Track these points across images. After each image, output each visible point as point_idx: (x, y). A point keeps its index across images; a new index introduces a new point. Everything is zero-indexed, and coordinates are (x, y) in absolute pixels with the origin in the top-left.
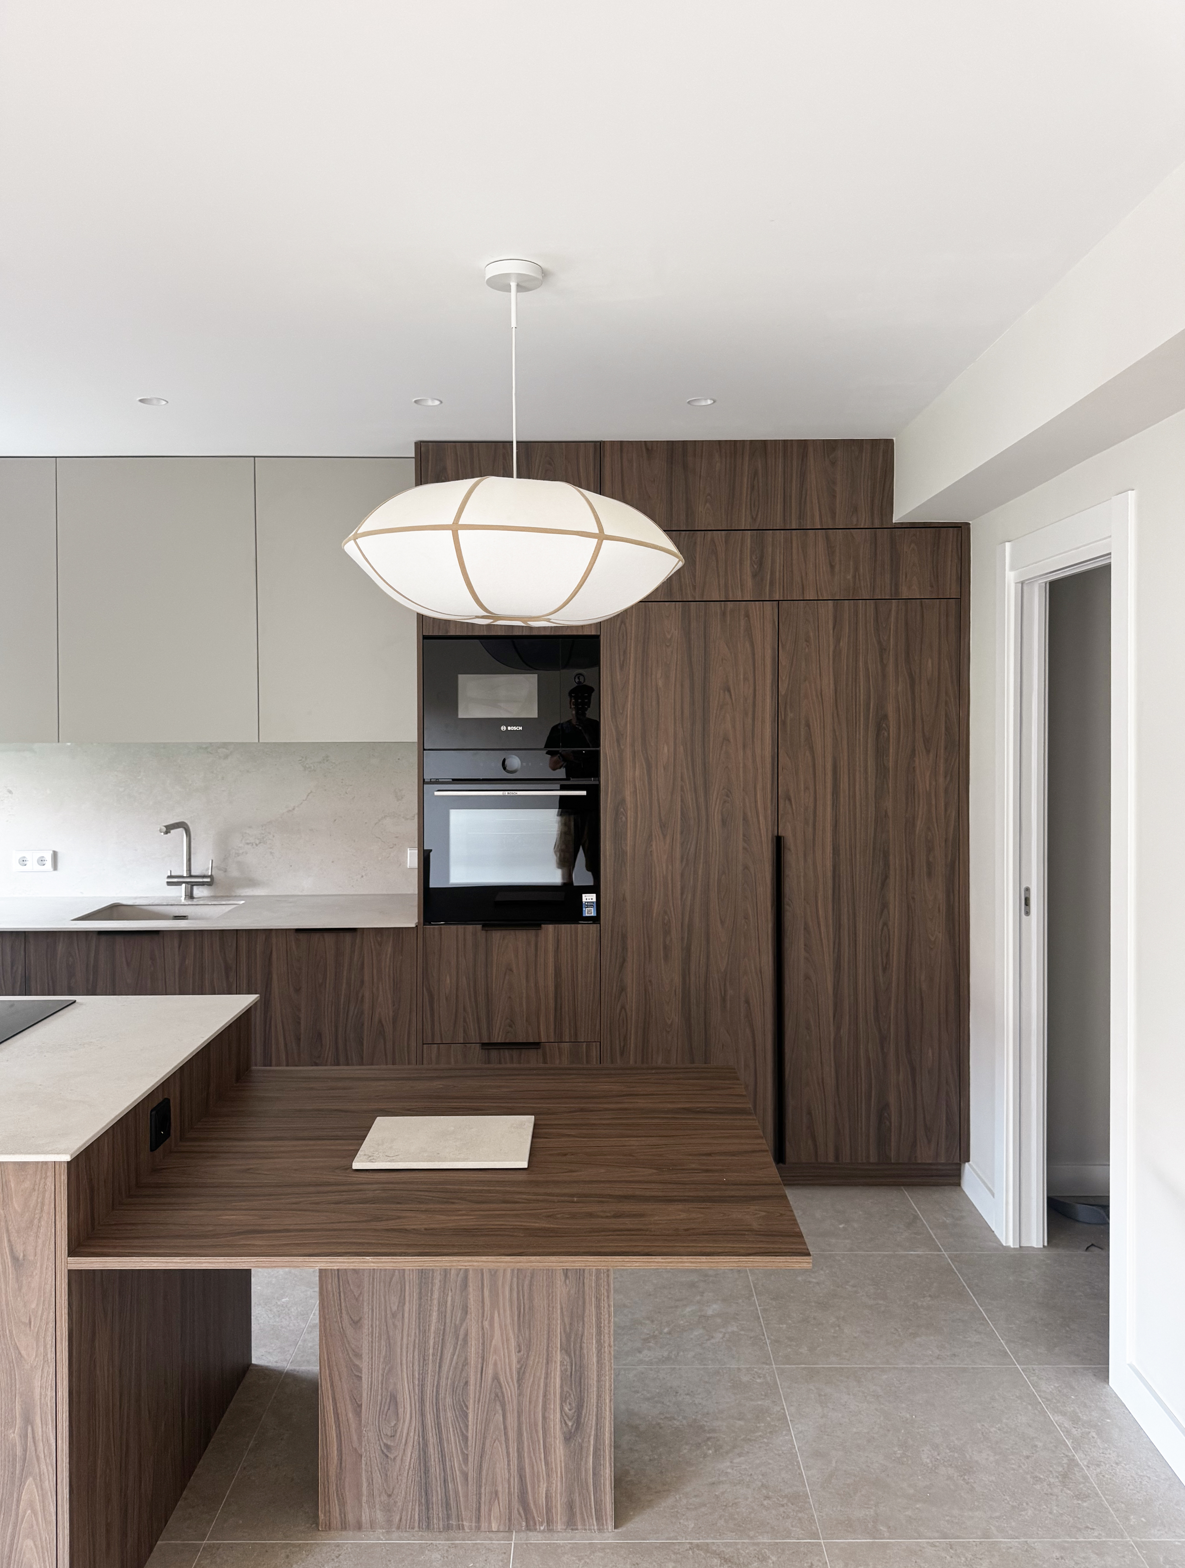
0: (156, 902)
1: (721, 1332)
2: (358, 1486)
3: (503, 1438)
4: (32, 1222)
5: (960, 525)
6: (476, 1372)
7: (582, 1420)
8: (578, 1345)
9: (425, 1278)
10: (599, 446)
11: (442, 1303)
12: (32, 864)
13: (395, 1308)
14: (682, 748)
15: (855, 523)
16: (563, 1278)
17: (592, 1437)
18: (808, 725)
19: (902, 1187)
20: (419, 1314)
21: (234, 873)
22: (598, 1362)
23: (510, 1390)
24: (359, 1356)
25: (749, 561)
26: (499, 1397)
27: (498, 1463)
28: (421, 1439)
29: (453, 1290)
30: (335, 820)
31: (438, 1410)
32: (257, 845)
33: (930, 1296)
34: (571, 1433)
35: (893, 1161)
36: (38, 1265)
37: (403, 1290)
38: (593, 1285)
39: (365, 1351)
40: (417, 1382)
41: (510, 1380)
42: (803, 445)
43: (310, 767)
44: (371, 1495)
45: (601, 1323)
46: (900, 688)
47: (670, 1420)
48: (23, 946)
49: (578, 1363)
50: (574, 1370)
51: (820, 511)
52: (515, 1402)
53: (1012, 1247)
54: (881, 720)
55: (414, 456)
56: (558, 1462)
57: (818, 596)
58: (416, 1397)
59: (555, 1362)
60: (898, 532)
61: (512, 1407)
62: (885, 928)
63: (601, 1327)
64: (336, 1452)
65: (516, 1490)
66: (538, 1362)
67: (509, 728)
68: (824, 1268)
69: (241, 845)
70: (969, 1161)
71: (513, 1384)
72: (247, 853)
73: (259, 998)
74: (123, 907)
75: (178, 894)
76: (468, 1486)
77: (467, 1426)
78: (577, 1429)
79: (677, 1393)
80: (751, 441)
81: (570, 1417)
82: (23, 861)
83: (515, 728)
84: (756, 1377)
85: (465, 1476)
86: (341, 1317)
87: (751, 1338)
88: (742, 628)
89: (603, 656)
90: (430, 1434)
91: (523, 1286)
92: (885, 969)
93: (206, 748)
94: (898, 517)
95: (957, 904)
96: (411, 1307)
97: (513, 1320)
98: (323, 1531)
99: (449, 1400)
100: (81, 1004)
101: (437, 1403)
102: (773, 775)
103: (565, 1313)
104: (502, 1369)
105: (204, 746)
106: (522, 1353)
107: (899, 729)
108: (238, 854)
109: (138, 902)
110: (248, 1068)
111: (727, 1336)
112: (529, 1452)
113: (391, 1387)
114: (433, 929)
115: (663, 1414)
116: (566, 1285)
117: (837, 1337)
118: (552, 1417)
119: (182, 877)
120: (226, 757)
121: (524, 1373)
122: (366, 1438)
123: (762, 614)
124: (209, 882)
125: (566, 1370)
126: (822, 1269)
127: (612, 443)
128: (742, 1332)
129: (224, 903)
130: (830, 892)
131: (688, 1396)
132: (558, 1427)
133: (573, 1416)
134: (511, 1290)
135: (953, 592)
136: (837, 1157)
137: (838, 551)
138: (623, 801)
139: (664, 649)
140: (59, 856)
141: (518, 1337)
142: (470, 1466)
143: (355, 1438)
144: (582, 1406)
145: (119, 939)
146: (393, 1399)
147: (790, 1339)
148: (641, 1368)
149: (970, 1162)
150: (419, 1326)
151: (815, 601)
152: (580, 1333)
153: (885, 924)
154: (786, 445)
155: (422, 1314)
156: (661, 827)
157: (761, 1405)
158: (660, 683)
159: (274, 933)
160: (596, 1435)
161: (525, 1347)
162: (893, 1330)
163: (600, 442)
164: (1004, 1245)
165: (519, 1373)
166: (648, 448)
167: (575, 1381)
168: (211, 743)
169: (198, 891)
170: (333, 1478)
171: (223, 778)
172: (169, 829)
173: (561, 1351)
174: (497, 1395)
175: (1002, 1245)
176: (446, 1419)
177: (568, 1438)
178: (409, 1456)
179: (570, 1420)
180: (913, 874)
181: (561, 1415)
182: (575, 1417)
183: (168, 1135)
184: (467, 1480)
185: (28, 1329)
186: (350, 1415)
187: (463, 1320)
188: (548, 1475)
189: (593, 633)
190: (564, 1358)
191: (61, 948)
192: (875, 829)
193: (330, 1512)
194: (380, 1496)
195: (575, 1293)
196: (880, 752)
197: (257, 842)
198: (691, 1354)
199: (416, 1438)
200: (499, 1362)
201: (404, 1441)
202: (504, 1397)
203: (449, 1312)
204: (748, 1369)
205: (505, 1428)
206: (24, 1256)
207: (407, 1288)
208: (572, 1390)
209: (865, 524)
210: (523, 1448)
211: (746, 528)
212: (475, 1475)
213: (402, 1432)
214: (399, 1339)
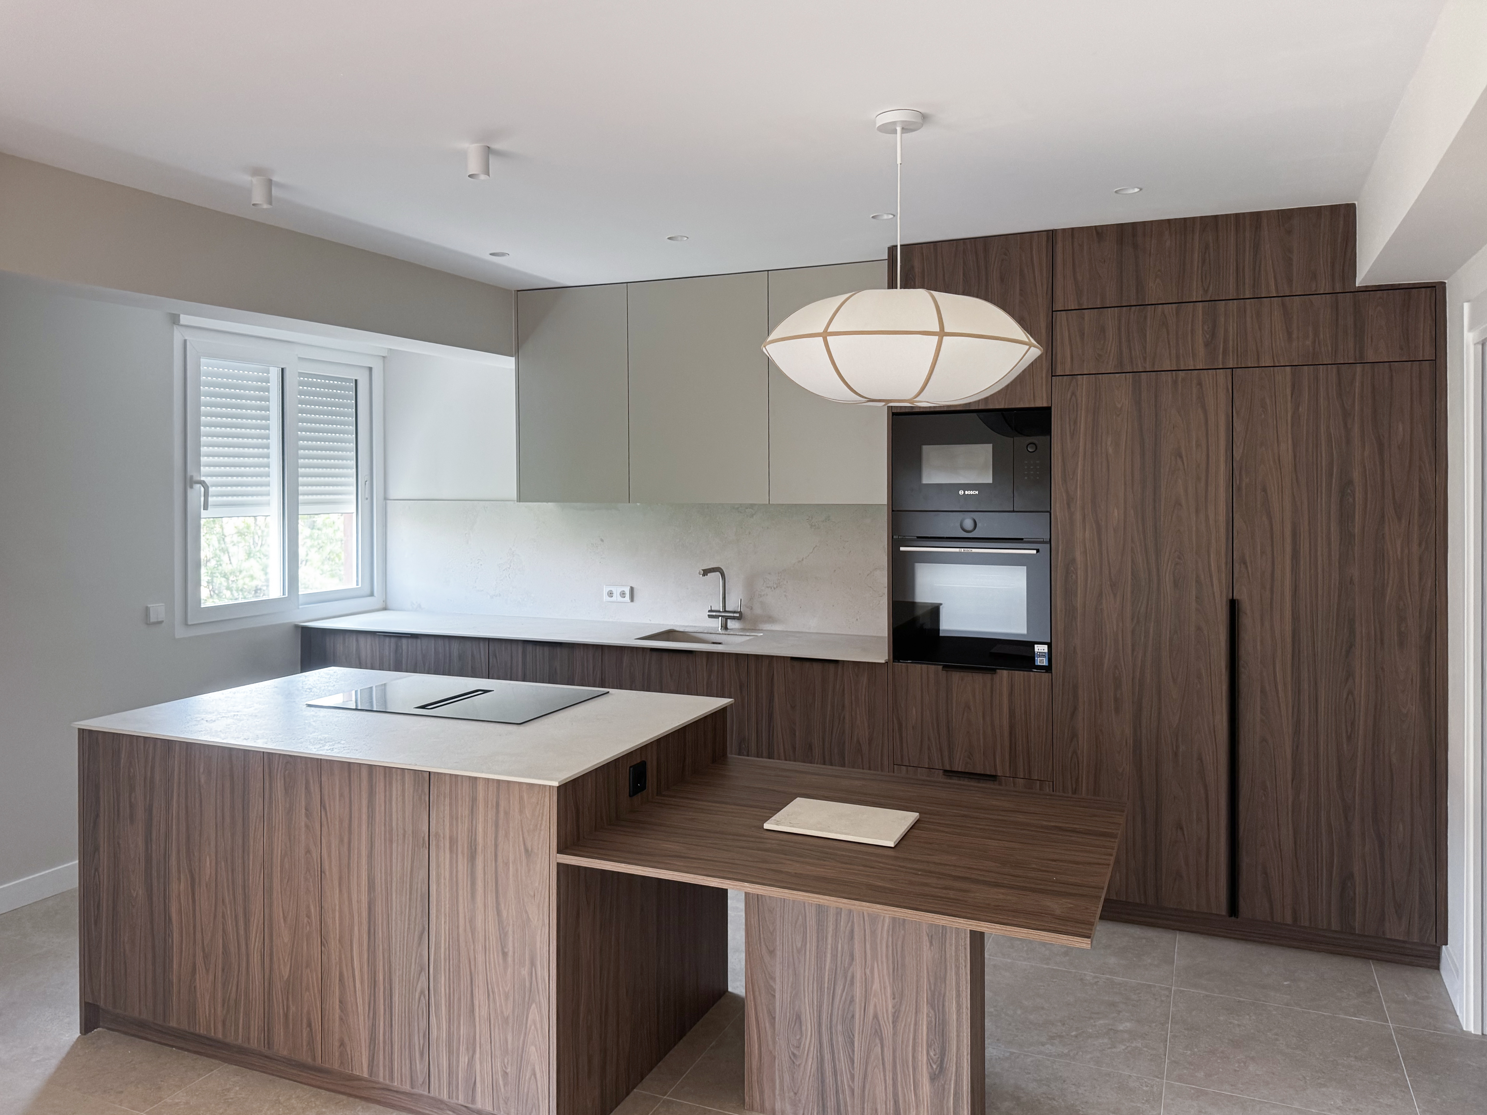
0: (700, 630)
1: (1125, 1045)
2: (773, 1081)
3: (881, 1067)
4: (536, 826)
5: (1434, 285)
6: (860, 1009)
7: (945, 1065)
8: (941, 1003)
9: (821, 926)
10: (1051, 235)
11: (835, 948)
12: (617, 597)
13: (799, 945)
14: (1132, 511)
15: (1313, 289)
16: (928, 944)
17: (953, 1082)
18: (1264, 490)
19: (1371, 961)
20: (817, 953)
21: (758, 611)
22: (957, 1020)
23: (887, 1030)
24: (773, 979)
25: (1201, 332)
26: (878, 1033)
27: (877, 1087)
28: (819, 1054)
29: (843, 940)
30: (835, 571)
31: (831, 1033)
32: (774, 588)
33: (1356, 1057)
34: (935, 1074)
35: (1357, 932)
36: (540, 856)
37: (805, 933)
38: (953, 954)
39: (778, 975)
40: (815, 1008)
41: (887, 1022)
42: (1256, 218)
43: (815, 526)
44: (782, 1089)
45: (959, 987)
46: (1366, 453)
47: (1050, 1100)
48: (600, 657)
49: (941, 1018)
50: (937, 1023)
51: (1276, 280)
52: (891, 1040)
53: (1473, 1032)
54: (1346, 485)
55: (887, 258)
56: (925, 1096)
57: (1274, 363)
58: (815, 1020)
59: (923, 1013)
60: (1362, 296)
61: (888, 1042)
62: (1350, 697)
63: (959, 990)
64: (757, 1050)
65: (891, 1111)
66: (909, 1010)
67: (967, 492)
68: (1252, 1015)
69: (763, 588)
70: (1446, 944)
71: (889, 1025)
72: (767, 595)
73: (734, 702)
74: (677, 633)
75: (717, 626)
76: (854, 1099)
77: (853, 1051)
78: (940, 1072)
79: (1064, 1081)
80: (1201, 217)
81: (935, 1061)
82: (610, 594)
83: (972, 492)
84: (1144, 1085)
85: (852, 1091)
86: (760, 946)
87: (1151, 1055)
88: (1194, 396)
89: (1054, 426)
90: (826, 1052)
91: (896, 945)
92: (1349, 738)
93: (738, 508)
94: (1361, 279)
95: (1433, 676)
96: (811, 946)
97: (889, 972)
98: (747, 1110)
99: (840, 1027)
100: (612, 694)
101: (831, 1027)
102: (1227, 539)
103: (930, 974)
104: (880, 1010)
105: (736, 507)
106: (896, 1000)
107: (1366, 494)
108: (761, 596)
109: (687, 630)
110: (724, 755)
111: (1129, 1049)
112: (902, 1085)
113: (797, 1008)
114: (901, 666)
115: (1045, 1094)
116: (931, 950)
117: (1238, 1071)
118: (920, 1058)
119: (719, 611)
120: (752, 516)
121: (898, 1017)
122: (778, 1044)
123: (1215, 382)
124: (740, 617)
125: (931, 1021)
126: (1248, 1015)
127: (1064, 230)
128: (1145, 1049)
129: (748, 634)
130: (1289, 656)
131: (1073, 1086)
132: (925, 1067)
133: (937, 1061)
134: (887, 947)
135: (1428, 354)
136: (1295, 919)
137: (1295, 317)
138: (1074, 560)
139: (1114, 417)
140: (635, 590)
141: (893, 987)
142: (855, 1083)
143: (770, 1043)
144: (944, 1054)
145: (665, 656)
146: (798, 1017)
147: (1191, 1063)
148: (1040, 1057)
149: (1448, 946)
150: (817, 964)
151: (1272, 368)
152: (943, 992)
153: (1350, 692)
154: (1238, 218)
155: (820, 956)
156: (1111, 585)
157: (1139, 1107)
158: (1110, 450)
159: (775, 658)
160: (956, 1081)
161: (899, 996)
162: (1300, 1077)
163: (1053, 231)
164: (1465, 1029)
165: (893, 1016)
166: (1098, 232)
167: (939, 1032)
168: (741, 504)
169: (731, 624)
170: (755, 1071)
171: (750, 533)
172: (706, 572)
173: (927, 1005)
174: (876, 1031)
175: (1462, 1029)
176: (837, 1041)
177: (933, 1078)
178: (810, 1065)
179: (935, 1063)
180: (1382, 643)
181: (928, 1058)
182: (939, 1062)
183: (643, 788)
184: (853, 1094)
185: (533, 900)
186: (767, 1025)
187: (850, 964)
188: (917, 1106)
189: (1045, 405)
190: (929, 1011)
191: (626, 659)
192: (1339, 596)
193: (752, 1096)
194: (788, 1093)
195: (938, 959)
196: (1345, 517)
197: (775, 586)
198: (1089, 1056)
199: (815, 1052)
200: (877, 1004)
201: (806, 1052)
202: (882, 1034)
203: (839, 955)
204: (1138, 1078)
205: (883, 1059)
206: (532, 849)
207: (808, 931)
208: (936, 1038)
209: (1325, 290)
210: (897, 1078)
211: (1198, 300)
212: (860, 1092)
213: (804, 1044)
214: (802, 971)
